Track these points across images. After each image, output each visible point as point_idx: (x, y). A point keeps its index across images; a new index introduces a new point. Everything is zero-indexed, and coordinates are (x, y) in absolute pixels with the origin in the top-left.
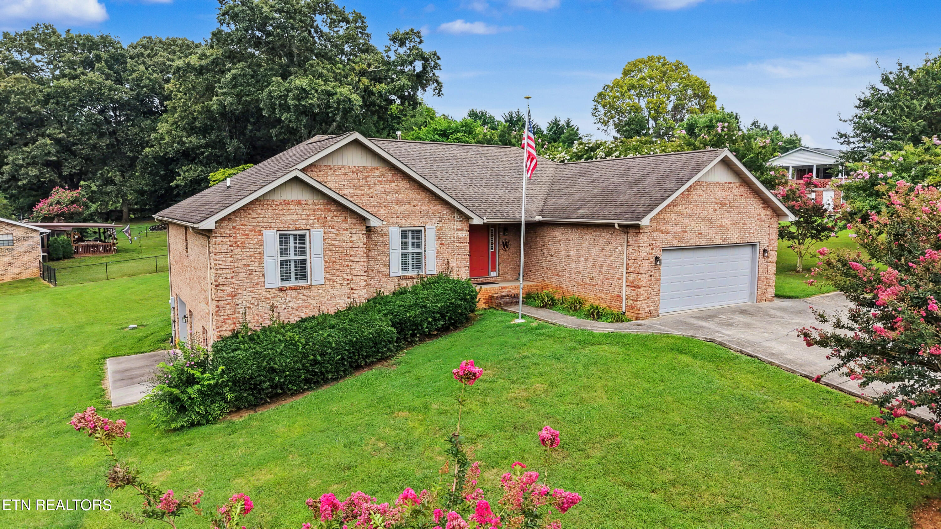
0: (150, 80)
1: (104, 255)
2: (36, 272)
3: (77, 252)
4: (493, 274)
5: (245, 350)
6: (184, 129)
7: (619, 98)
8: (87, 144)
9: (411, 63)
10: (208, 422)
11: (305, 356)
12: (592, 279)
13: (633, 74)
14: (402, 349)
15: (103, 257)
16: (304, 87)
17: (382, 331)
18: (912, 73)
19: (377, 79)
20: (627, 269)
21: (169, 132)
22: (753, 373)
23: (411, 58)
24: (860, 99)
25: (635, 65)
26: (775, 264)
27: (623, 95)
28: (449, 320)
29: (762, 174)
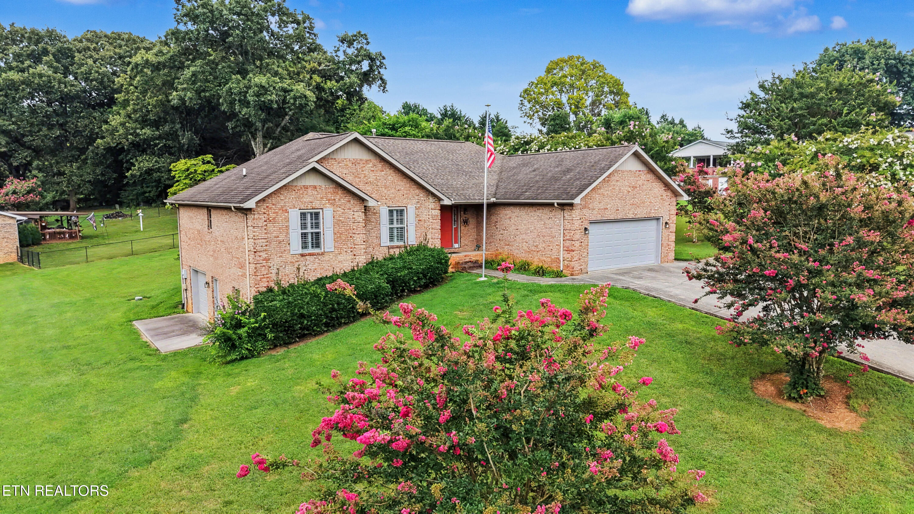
0: (99, 74)
1: (70, 241)
2: (13, 257)
3: (45, 239)
4: (456, 246)
5: (281, 301)
6: (136, 121)
7: (542, 94)
8: (37, 136)
9: (359, 62)
10: (253, 356)
11: (325, 305)
12: (537, 246)
13: (555, 71)
14: (394, 302)
15: (70, 243)
16: (263, 84)
17: (381, 286)
18: (781, 81)
19: (326, 76)
20: (564, 237)
21: (123, 124)
22: (656, 307)
23: (360, 58)
24: (742, 102)
25: (557, 64)
26: (674, 234)
27: (547, 91)
28: (429, 279)
29: (665, 163)
